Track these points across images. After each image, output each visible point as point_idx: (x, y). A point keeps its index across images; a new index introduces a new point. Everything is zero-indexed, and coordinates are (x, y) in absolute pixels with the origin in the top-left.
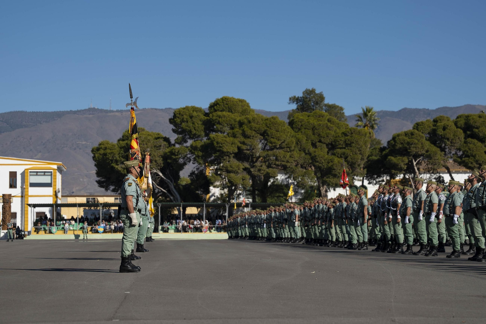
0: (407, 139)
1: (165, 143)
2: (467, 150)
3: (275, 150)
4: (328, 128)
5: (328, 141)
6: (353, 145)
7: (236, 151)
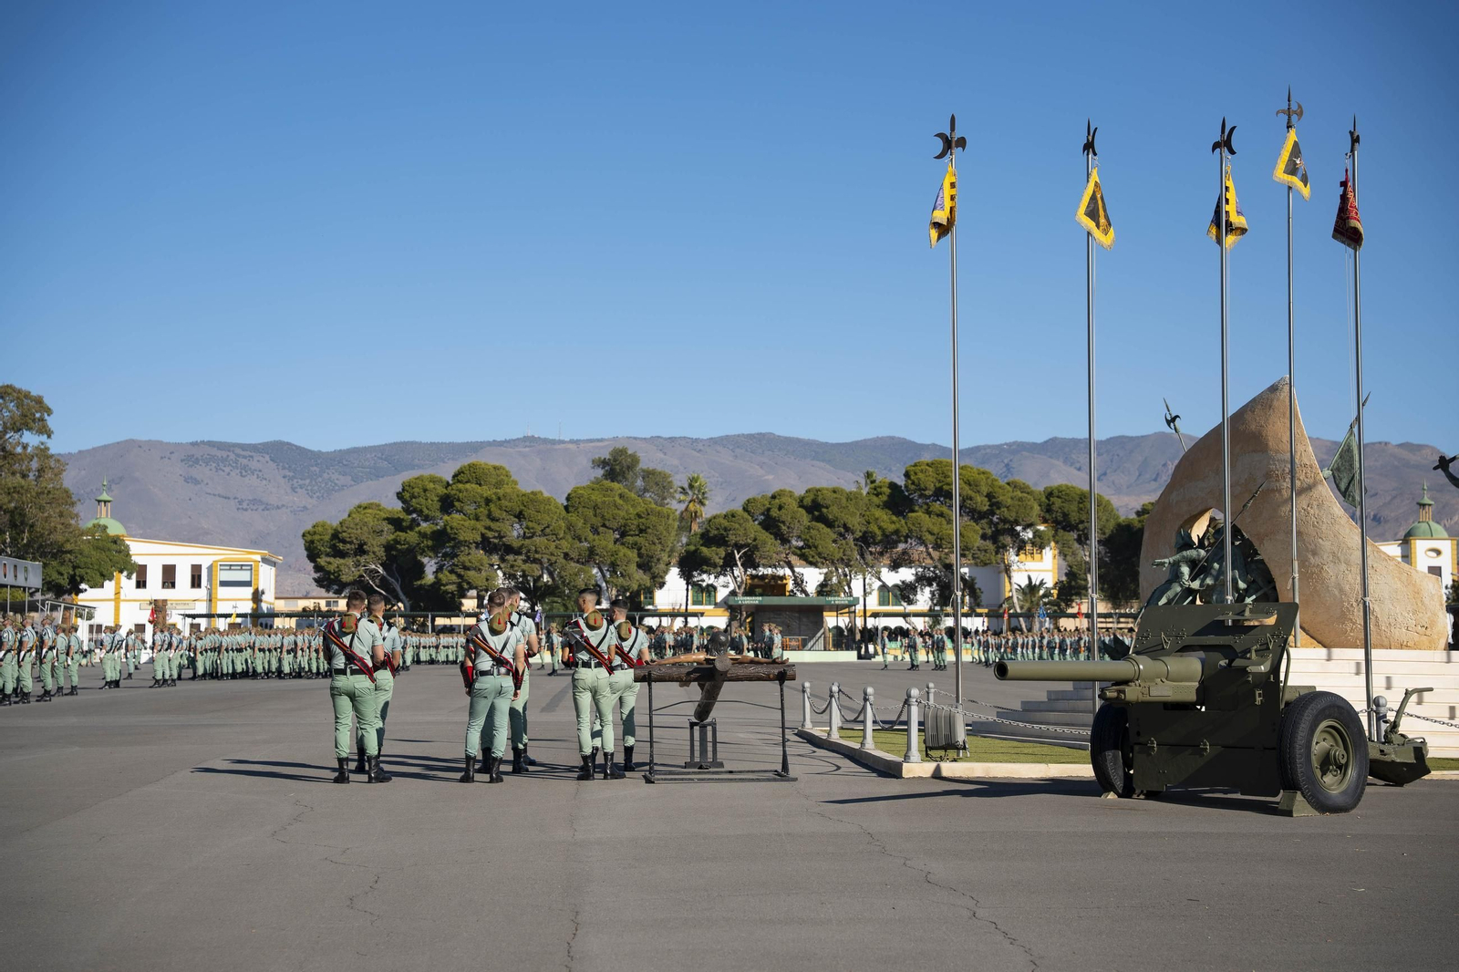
0: (725, 523)
1: (390, 526)
2: (808, 537)
3: (535, 538)
4: (616, 506)
5: (615, 525)
6: (649, 531)
7: (479, 539)
